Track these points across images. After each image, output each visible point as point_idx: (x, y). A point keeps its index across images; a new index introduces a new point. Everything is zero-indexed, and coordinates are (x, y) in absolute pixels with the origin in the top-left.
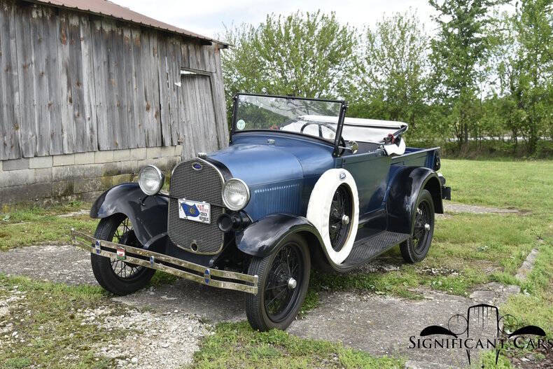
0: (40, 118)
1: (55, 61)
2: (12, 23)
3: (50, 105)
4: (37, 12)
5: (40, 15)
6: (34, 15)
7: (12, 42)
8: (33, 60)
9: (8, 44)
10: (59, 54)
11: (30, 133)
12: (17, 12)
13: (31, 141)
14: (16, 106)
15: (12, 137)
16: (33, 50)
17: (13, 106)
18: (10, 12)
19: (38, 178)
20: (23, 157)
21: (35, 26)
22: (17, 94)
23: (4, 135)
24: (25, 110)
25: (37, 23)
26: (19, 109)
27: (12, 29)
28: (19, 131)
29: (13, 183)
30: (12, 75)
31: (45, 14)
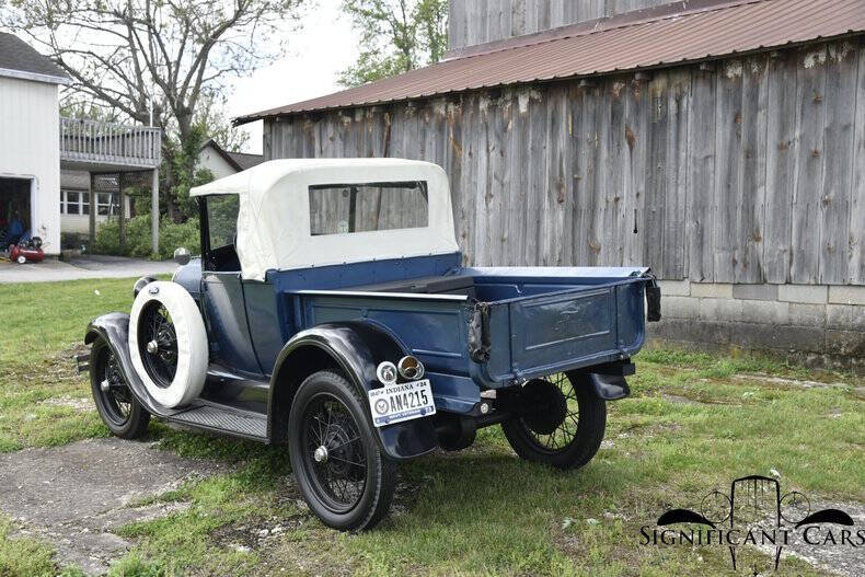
0: (804, 225)
1: (846, 128)
2: (762, 88)
3: (826, 202)
4: (816, 57)
5: (822, 58)
6: (809, 62)
7: (761, 116)
8: (797, 134)
9: (752, 120)
10: (858, 115)
11: (781, 247)
12: (775, 68)
13: (781, 260)
14: (758, 208)
15: (747, 251)
16: (799, 118)
17: (753, 207)
18: (761, 72)
19: (796, 317)
20: (765, 281)
21: (808, 81)
22: (760, 192)
23: (735, 249)
24: (776, 212)
25: (813, 73)
26: (764, 211)
27: (762, 96)
28: (760, 244)
29: (749, 318)
30: (755, 163)
31: (833, 54)
